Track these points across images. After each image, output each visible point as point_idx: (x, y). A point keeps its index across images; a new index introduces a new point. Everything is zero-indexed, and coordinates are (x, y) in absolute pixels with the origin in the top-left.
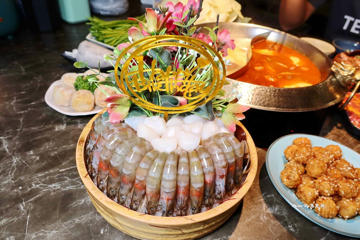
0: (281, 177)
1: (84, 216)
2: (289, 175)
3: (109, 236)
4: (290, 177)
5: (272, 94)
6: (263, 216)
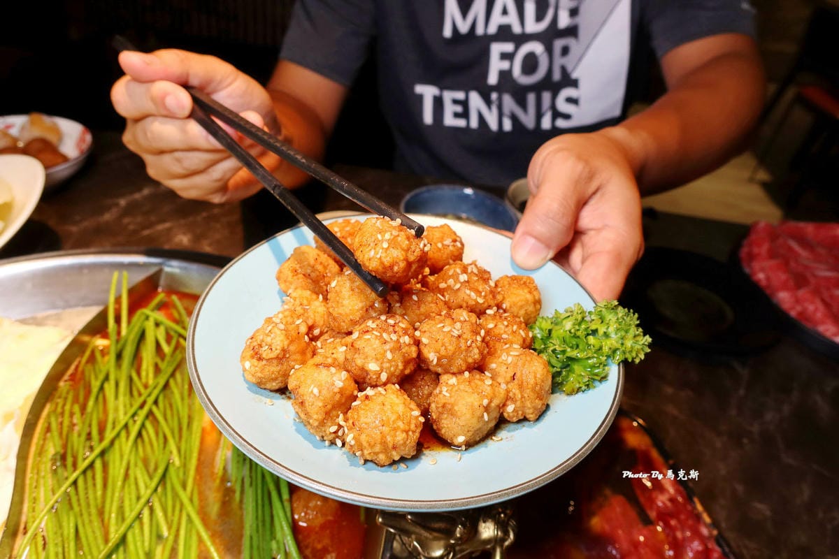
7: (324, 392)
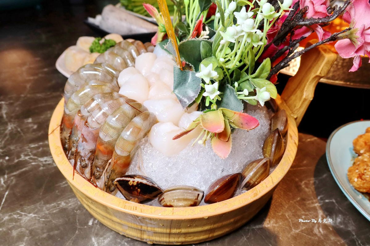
0: (348, 175)
1: (73, 200)
2: (363, 172)
3: (98, 230)
4: (363, 177)
5: (340, 64)
6: (318, 228)
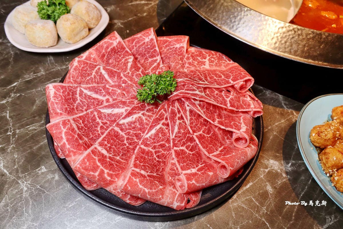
2: (322, 131)
4: (321, 134)
7: (337, 161)
